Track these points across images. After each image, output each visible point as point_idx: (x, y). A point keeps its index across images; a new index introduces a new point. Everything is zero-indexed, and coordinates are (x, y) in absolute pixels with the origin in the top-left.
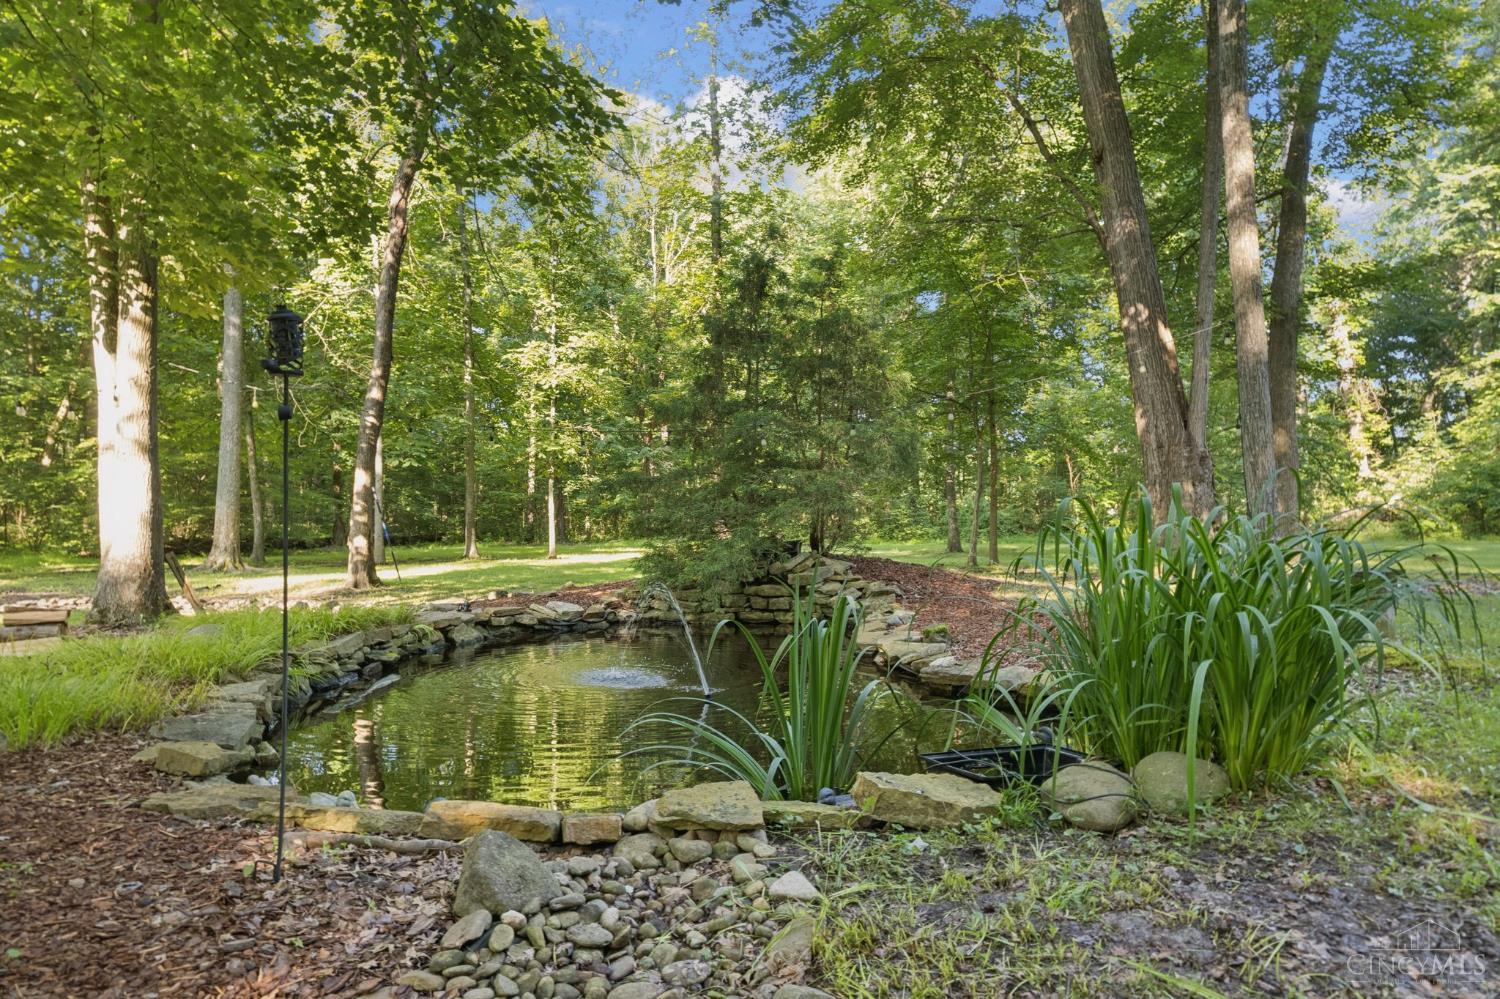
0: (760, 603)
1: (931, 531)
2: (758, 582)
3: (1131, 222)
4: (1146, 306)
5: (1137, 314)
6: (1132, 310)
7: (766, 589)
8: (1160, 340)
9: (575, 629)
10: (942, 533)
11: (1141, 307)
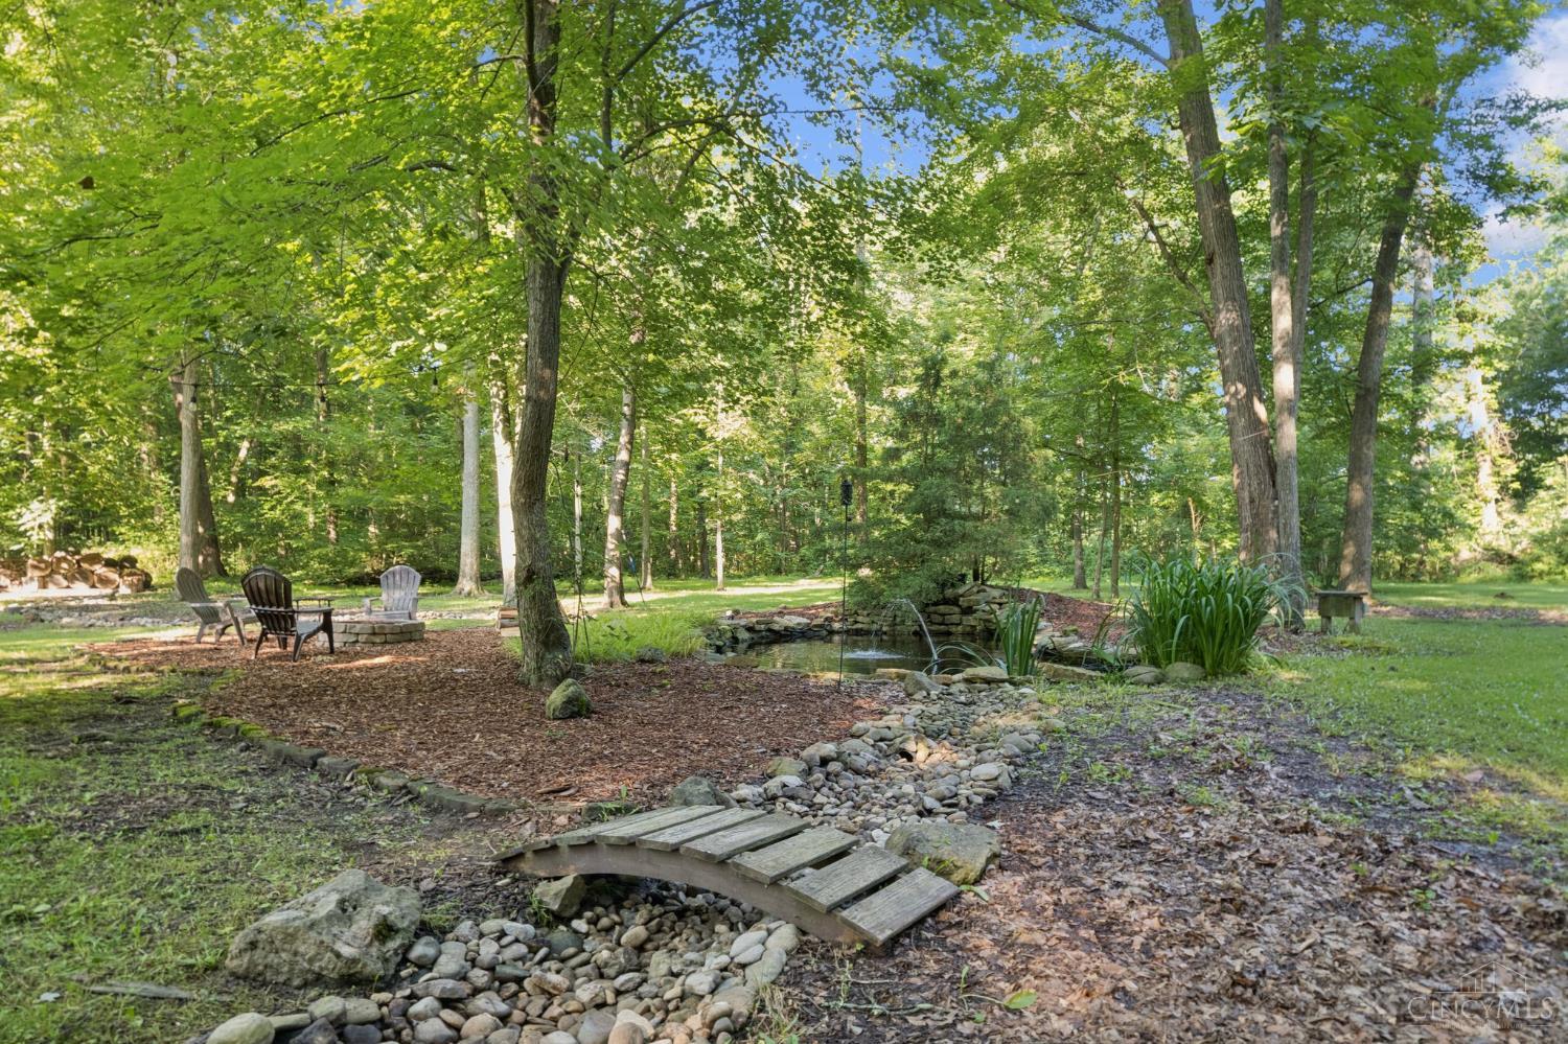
0: (938, 619)
1: (1057, 570)
2: (936, 604)
3: (1234, 315)
4: (1245, 385)
5: (1237, 392)
6: (1233, 389)
7: (942, 608)
8: (1255, 414)
9: (805, 634)
10: (1068, 572)
11: (1240, 386)
